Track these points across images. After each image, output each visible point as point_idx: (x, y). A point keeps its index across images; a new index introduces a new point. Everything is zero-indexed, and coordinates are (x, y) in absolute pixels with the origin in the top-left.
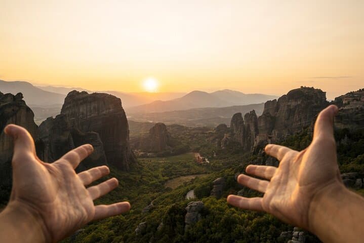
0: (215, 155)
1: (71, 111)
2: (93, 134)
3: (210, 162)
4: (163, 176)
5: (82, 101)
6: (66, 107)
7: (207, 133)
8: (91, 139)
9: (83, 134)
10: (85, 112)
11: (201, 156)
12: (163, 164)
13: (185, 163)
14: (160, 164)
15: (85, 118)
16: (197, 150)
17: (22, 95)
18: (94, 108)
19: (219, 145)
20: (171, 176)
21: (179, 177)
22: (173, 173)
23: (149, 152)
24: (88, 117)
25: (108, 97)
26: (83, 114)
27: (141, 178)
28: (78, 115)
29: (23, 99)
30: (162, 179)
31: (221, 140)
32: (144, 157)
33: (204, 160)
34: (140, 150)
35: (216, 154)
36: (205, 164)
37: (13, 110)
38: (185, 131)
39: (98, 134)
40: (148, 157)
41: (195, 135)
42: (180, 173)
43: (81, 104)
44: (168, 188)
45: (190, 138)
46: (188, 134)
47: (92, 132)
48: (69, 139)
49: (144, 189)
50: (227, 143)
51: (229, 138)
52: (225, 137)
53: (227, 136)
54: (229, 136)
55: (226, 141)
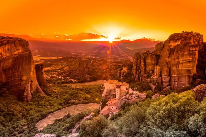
10: (3, 53)
15: (3, 57)
18: (8, 49)
19: (120, 75)
24: (5, 56)
26: (1, 54)
31: (121, 71)
32: (70, 83)
45: (106, 69)
50: (125, 74)
51: (126, 71)
52: (123, 70)
53: (125, 69)
54: (126, 69)
55: (124, 73)
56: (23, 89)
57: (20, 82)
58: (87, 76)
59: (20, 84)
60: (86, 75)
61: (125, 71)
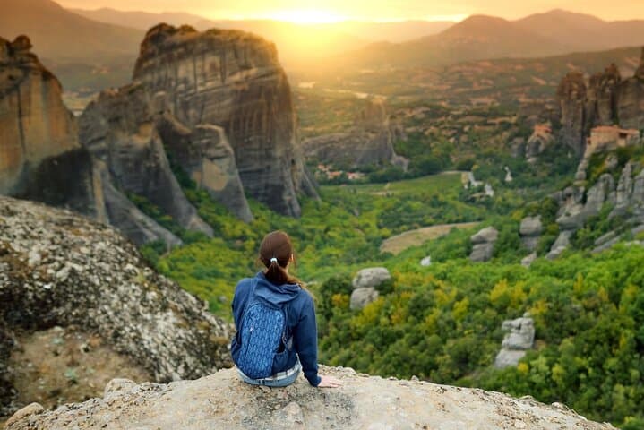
0: (509, 178)
1: (156, 76)
2: (210, 131)
3: (496, 195)
4: (380, 227)
5: (181, 50)
6: (145, 65)
7: (493, 124)
8: (205, 141)
9: (187, 130)
10: (191, 79)
11: (477, 179)
12: (382, 200)
13: (436, 197)
14: (376, 198)
15: (192, 91)
16: (466, 167)
17: (28, 40)
18: (213, 67)
19: (522, 151)
20: (398, 226)
21: (416, 228)
22: (404, 219)
23: (353, 171)
24: (200, 88)
25: (246, 40)
26: (185, 81)
27: (327, 230)
28: (173, 84)
29: (32, 51)
30: (376, 233)
31: (526, 139)
32: (340, 183)
33: (481, 189)
34: (330, 167)
35: (512, 175)
36: (483, 199)
37: (11, 78)
38: (443, 119)
39: (220, 130)
40: (348, 182)
41: (466, 129)
42: (420, 219)
43: (181, 57)
44: (385, 253)
45: (454, 135)
46: (447, 126)
47: (207, 126)
48: (152, 142)
49: (331, 255)
50: (541, 148)
51: (546, 136)
52: (536, 133)
53: (541, 132)
54: (547, 131)
55: (538, 144)
56: (277, 182)
57: (267, 163)
58: (396, 159)
59: (269, 167)
60: (394, 155)
61: (542, 138)
